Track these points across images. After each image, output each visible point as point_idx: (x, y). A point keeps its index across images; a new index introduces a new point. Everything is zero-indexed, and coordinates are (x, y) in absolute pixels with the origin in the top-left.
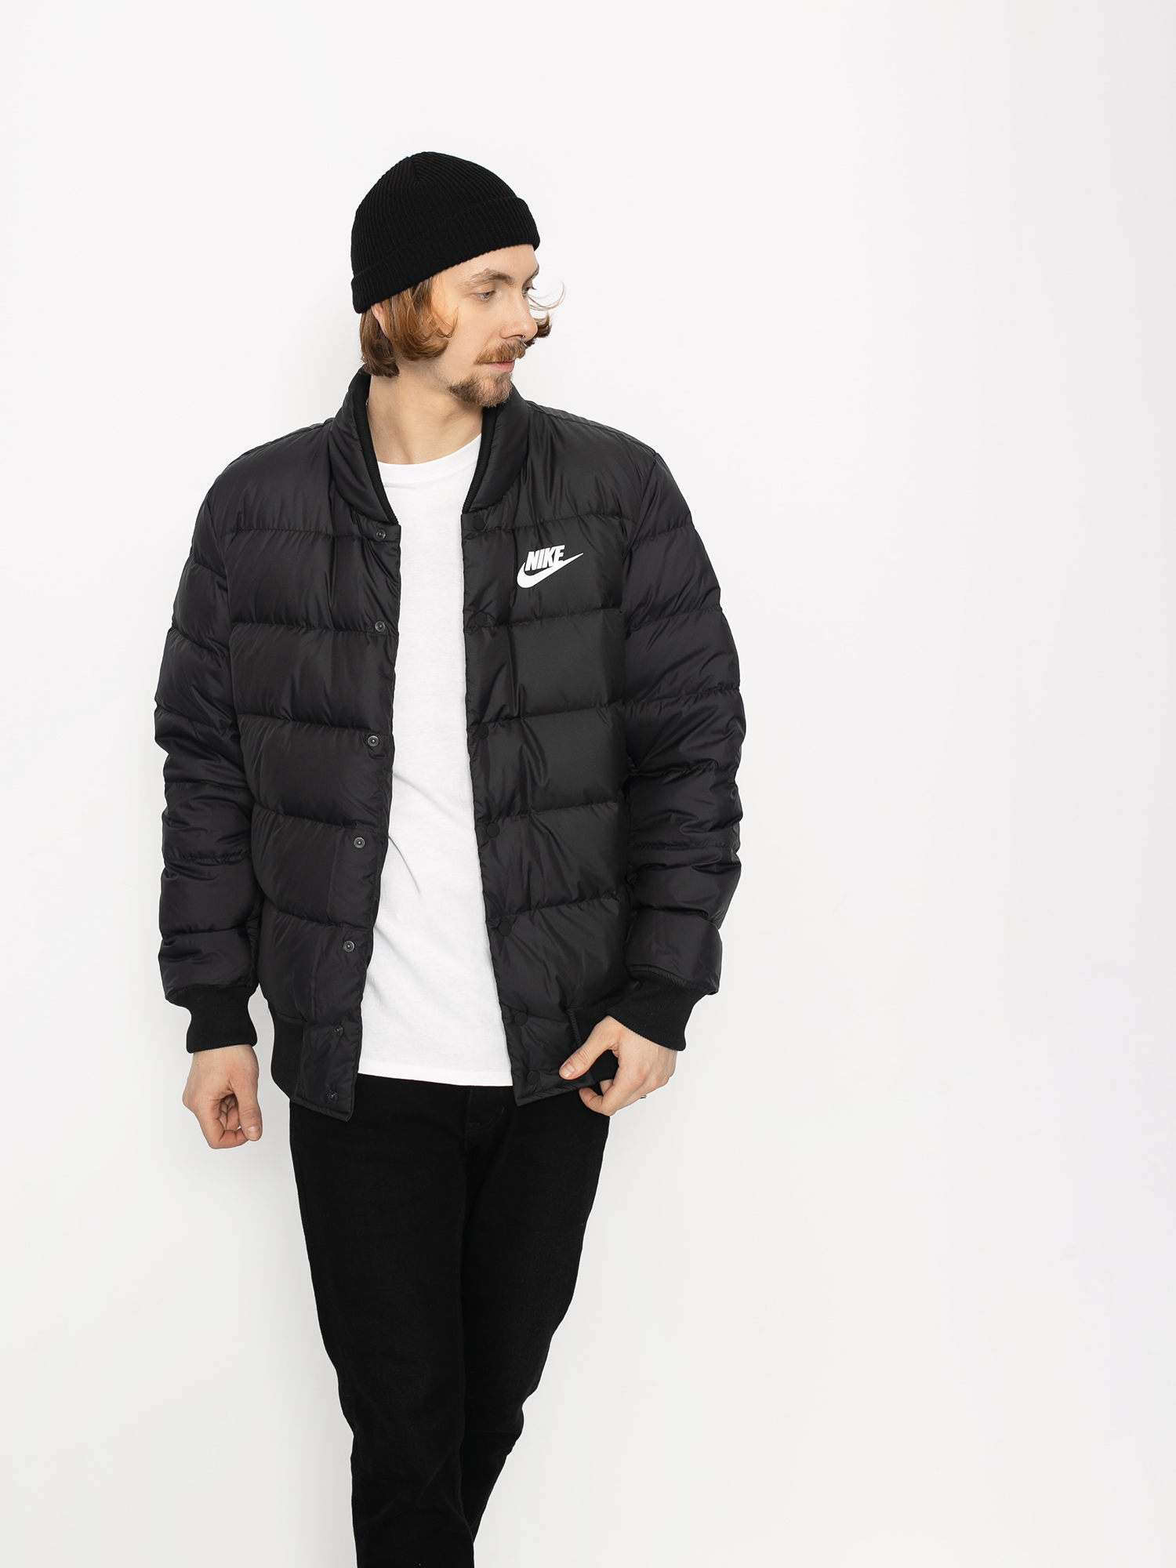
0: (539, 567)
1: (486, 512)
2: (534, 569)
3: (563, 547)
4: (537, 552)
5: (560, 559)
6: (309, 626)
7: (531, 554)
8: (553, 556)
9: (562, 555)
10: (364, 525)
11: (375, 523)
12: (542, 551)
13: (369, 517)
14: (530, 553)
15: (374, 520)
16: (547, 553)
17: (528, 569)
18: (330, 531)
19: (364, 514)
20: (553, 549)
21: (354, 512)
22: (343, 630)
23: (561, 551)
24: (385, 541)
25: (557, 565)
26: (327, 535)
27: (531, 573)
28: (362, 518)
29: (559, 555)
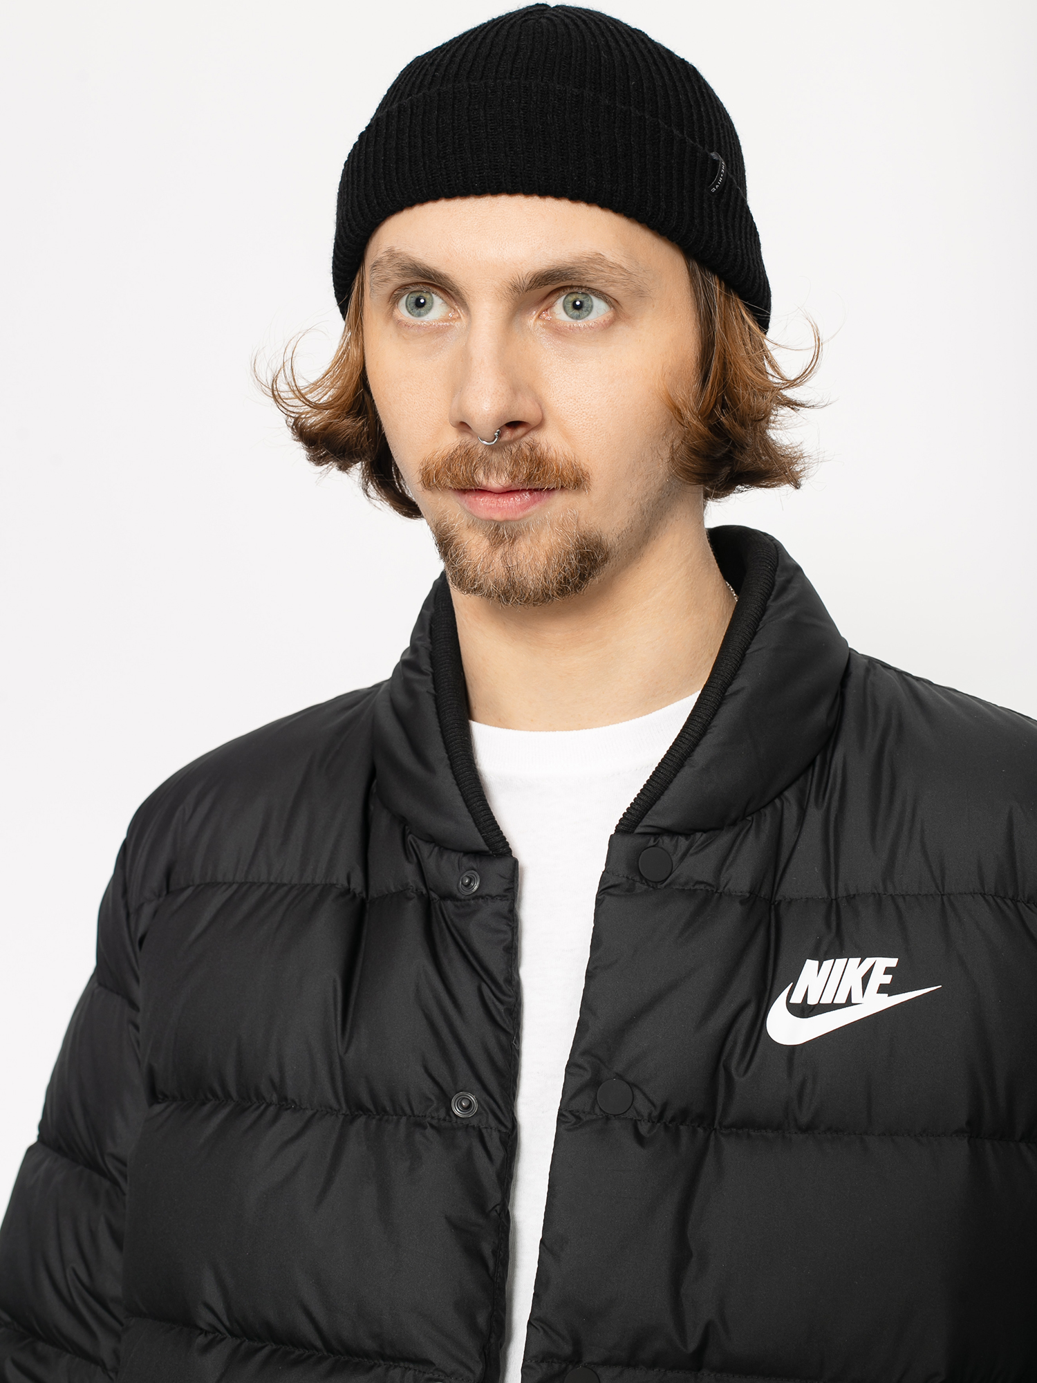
0: (827, 1000)
1: (683, 843)
2: (812, 1001)
3: (893, 962)
4: (827, 964)
5: (883, 989)
6: (284, 1104)
7: (811, 965)
8: (866, 979)
9: (888, 979)
10: (430, 863)
11: (454, 857)
12: (841, 962)
13: (441, 844)
14: (809, 962)
15: (454, 851)
16: (854, 968)
17: (797, 999)
18: (357, 884)
19: (432, 840)
20: (869, 962)
21: (410, 838)
22: (365, 1111)
23: (888, 971)
24: (477, 896)
25: (874, 1003)
26: (348, 891)
27: (803, 1010)
28: (425, 849)
29: (880, 978)
